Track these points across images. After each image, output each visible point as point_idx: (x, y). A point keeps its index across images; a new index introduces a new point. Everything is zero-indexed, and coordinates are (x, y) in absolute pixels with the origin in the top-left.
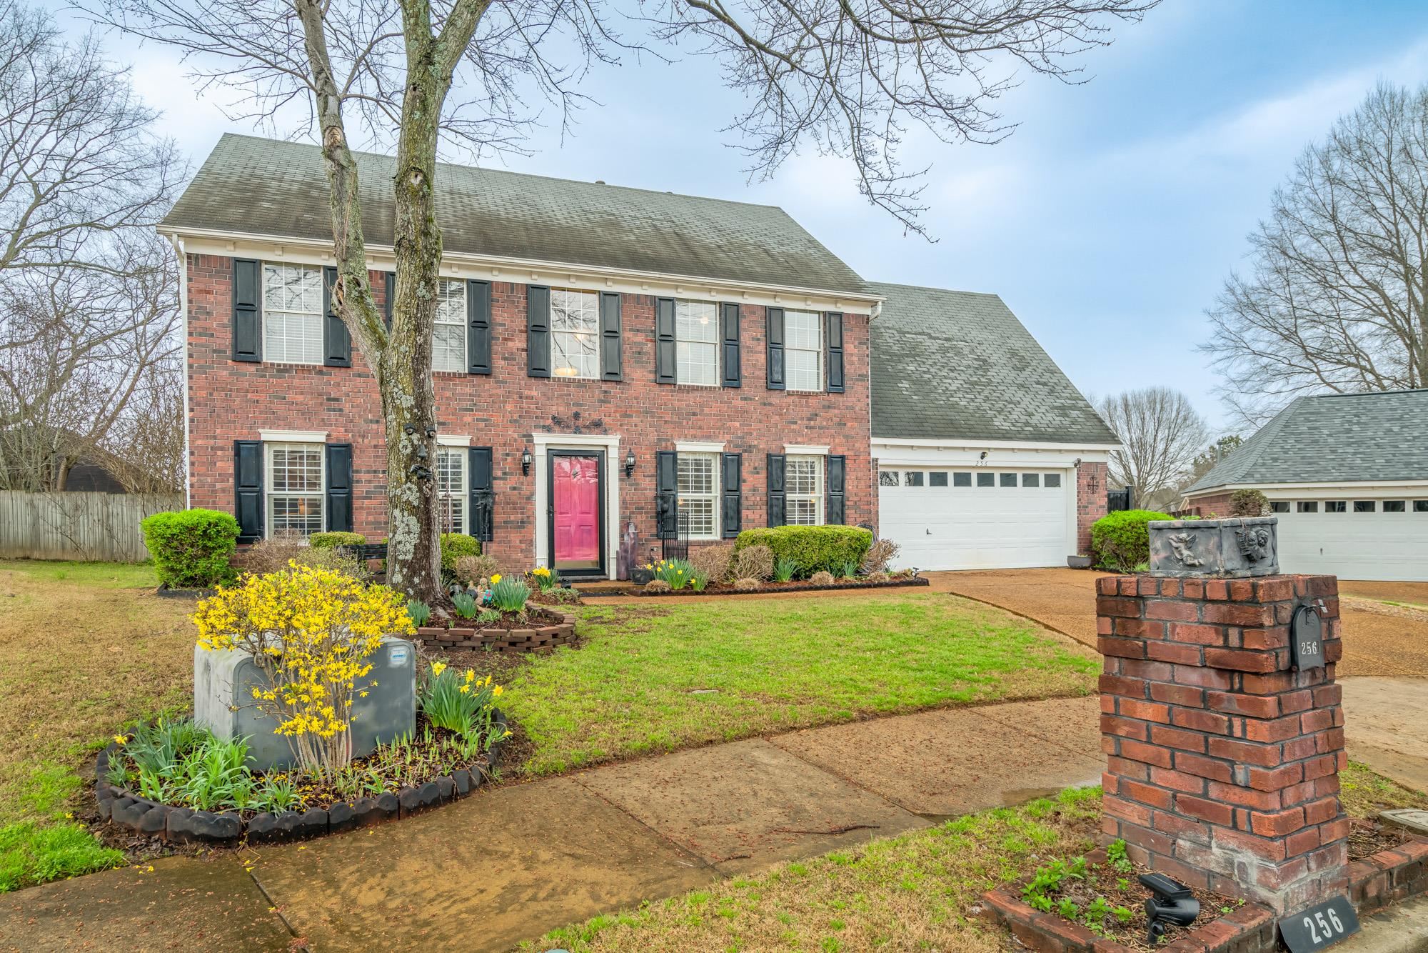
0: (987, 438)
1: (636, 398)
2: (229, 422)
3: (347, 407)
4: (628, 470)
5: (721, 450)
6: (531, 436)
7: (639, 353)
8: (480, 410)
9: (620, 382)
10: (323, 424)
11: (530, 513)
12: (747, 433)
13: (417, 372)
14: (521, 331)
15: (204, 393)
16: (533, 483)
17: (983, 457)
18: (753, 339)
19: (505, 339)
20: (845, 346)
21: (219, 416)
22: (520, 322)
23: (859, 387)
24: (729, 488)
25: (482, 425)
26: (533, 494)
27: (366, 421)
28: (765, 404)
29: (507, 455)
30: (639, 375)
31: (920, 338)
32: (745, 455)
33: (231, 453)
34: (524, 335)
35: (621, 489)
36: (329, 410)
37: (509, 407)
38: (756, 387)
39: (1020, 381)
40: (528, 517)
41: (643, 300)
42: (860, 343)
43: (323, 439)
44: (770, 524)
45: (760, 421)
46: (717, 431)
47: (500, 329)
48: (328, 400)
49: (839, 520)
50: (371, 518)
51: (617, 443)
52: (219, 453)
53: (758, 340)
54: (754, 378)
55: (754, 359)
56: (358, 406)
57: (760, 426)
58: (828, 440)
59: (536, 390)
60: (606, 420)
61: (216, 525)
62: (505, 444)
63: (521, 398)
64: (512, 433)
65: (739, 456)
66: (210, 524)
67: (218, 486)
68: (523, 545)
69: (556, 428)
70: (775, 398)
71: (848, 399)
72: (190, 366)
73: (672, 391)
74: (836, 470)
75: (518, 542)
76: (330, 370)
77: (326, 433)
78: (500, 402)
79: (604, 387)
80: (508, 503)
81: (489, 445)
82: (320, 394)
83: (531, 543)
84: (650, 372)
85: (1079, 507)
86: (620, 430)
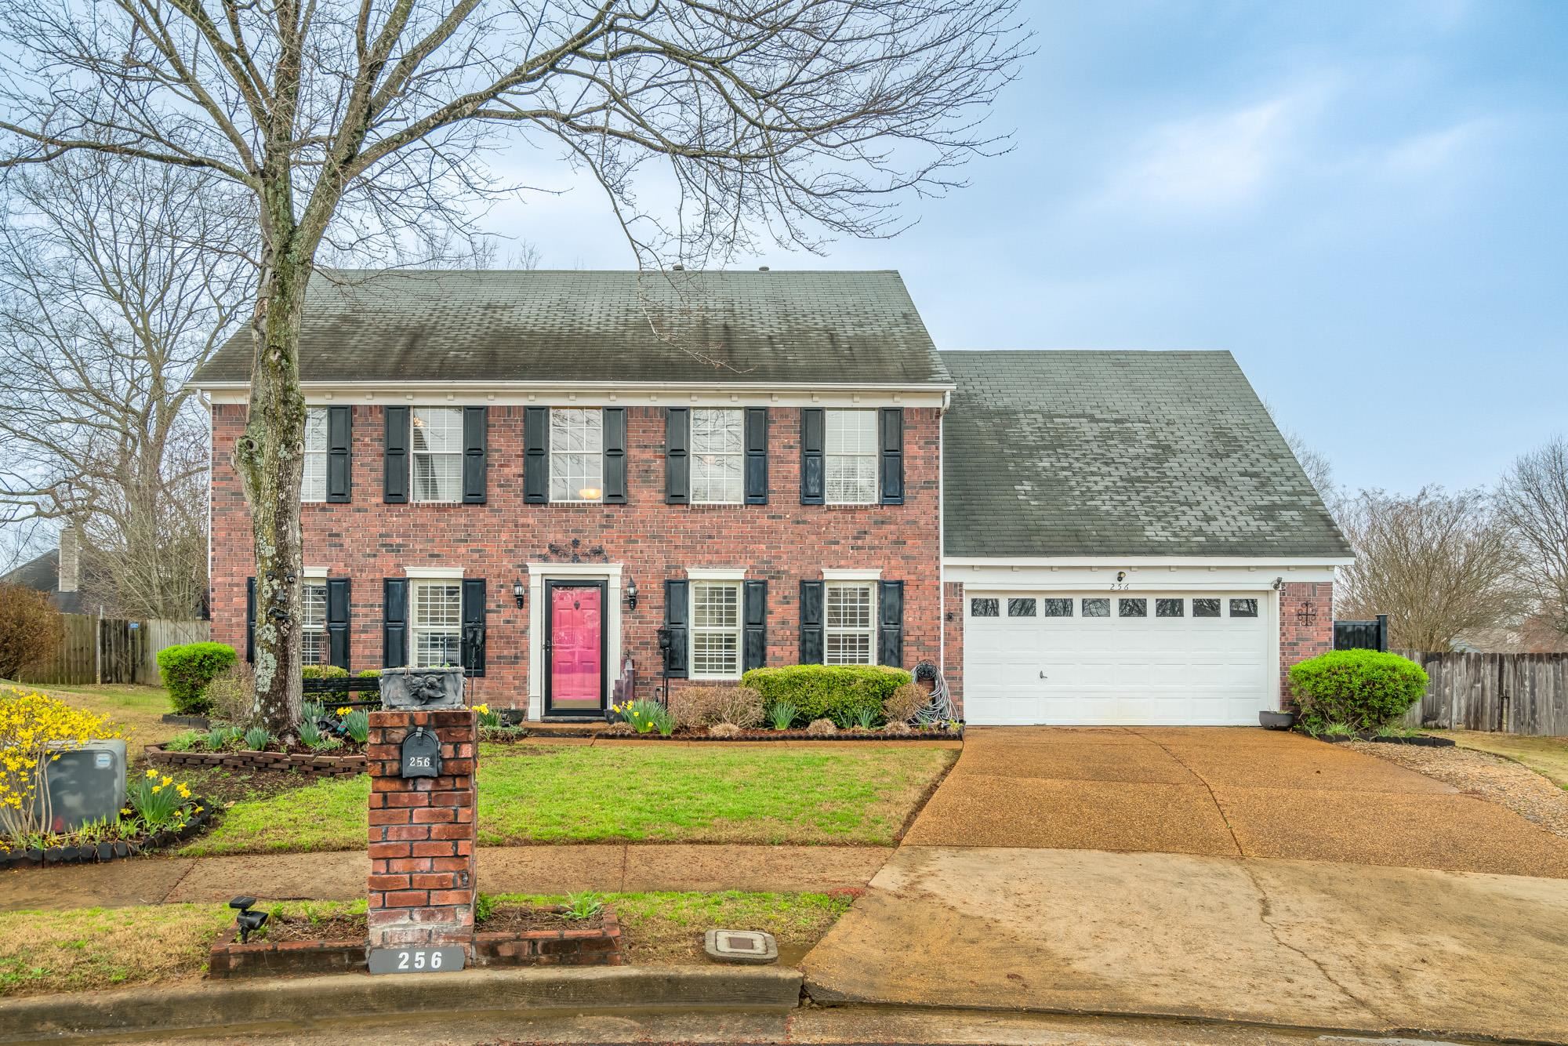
0: (1125, 553)
1: (642, 522)
2: (244, 560)
3: (347, 542)
4: (631, 602)
5: (742, 576)
6: (526, 566)
7: (647, 471)
8: (475, 541)
9: (624, 504)
10: (325, 559)
11: (524, 648)
12: (774, 557)
13: (279, 524)
14: (518, 456)
15: (223, 534)
16: (528, 616)
17: (1120, 579)
18: (785, 447)
19: (501, 466)
20: (906, 447)
21: (235, 555)
22: (518, 446)
23: (924, 496)
24: (751, 621)
25: (476, 556)
26: (527, 627)
27: (364, 556)
28: (798, 523)
29: (502, 586)
30: (646, 497)
31: (1074, 422)
32: (772, 583)
33: (245, 589)
34: (521, 460)
35: (623, 622)
36: (330, 545)
37: (504, 537)
38: (787, 502)
39: (1214, 472)
40: (522, 652)
41: (651, 412)
42: (926, 443)
43: (324, 574)
44: (803, 660)
45: (792, 543)
46: (737, 556)
47: (496, 455)
48: (330, 535)
49: (894, 659)
50: (367, 652)
51: (619, 571)
52: (235, 589)
53: (791, 447)
54: (783, 492)
55: (786, 469)
56: (357, 541)
57: (792, 547)
58: (880, 563)
59: (532, 517)
60: (607, 547)
61: (210, 657)
62: (499, 576)
63: (516, 526)
64: (507, 564)
65: (765, 583)
66: (205, 656)
67: (234, 620)
68: (517, 682)
69: (554, 557)
70: (812, 515)
71: (909, 512)
72: (213, 509)
73: (684, 512)
74: (892, 598)
75: (511, 678)
76: (332, 506)
77: (327, 568)
78: (495, 531)
79: (606, 510)
80: (501, 638)
81: (483, 577)
82: (323, 531)
83: (525, 679)
84: (659, 492)
85: (1282, 644)
86: (623, 557)
